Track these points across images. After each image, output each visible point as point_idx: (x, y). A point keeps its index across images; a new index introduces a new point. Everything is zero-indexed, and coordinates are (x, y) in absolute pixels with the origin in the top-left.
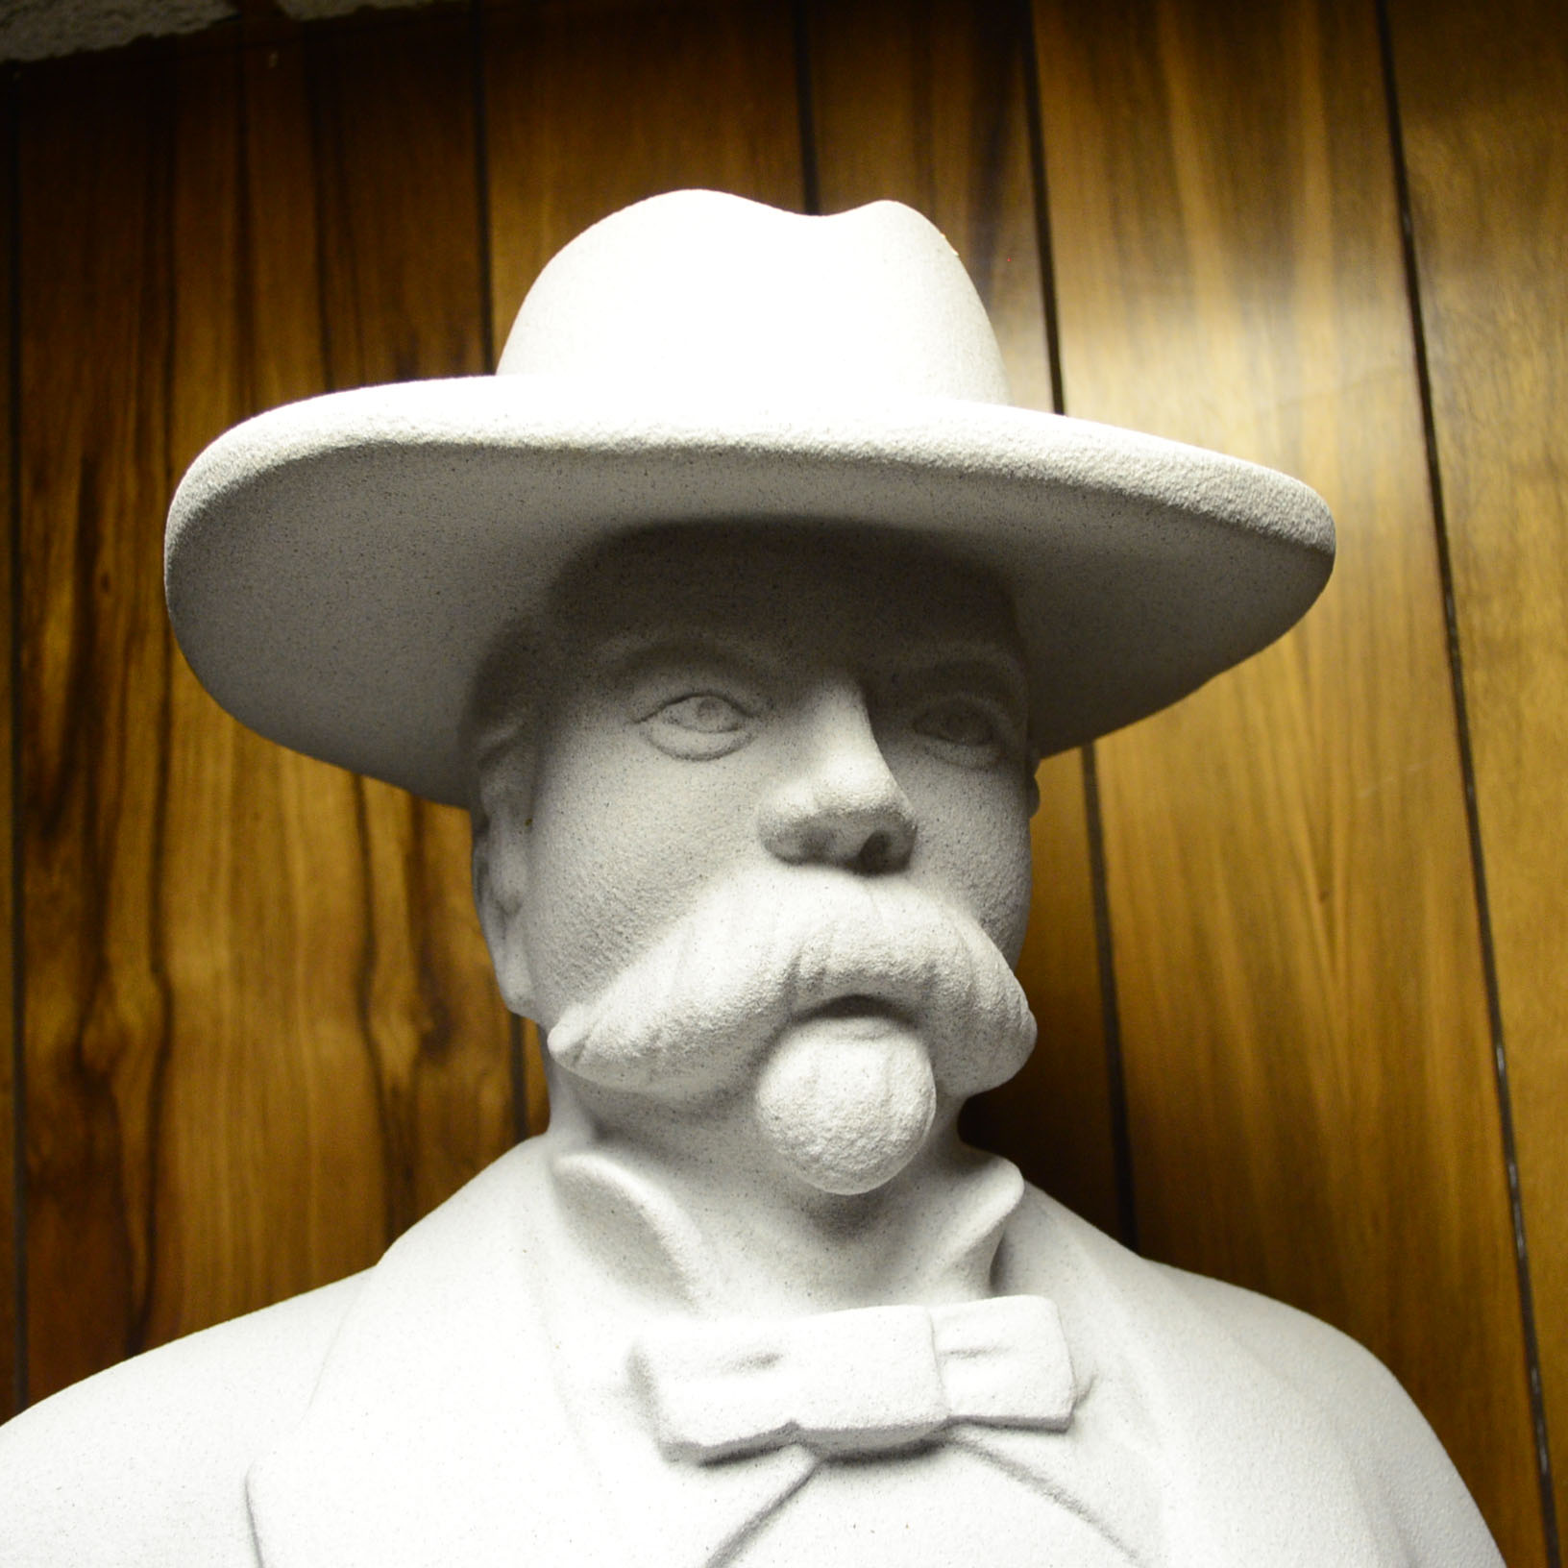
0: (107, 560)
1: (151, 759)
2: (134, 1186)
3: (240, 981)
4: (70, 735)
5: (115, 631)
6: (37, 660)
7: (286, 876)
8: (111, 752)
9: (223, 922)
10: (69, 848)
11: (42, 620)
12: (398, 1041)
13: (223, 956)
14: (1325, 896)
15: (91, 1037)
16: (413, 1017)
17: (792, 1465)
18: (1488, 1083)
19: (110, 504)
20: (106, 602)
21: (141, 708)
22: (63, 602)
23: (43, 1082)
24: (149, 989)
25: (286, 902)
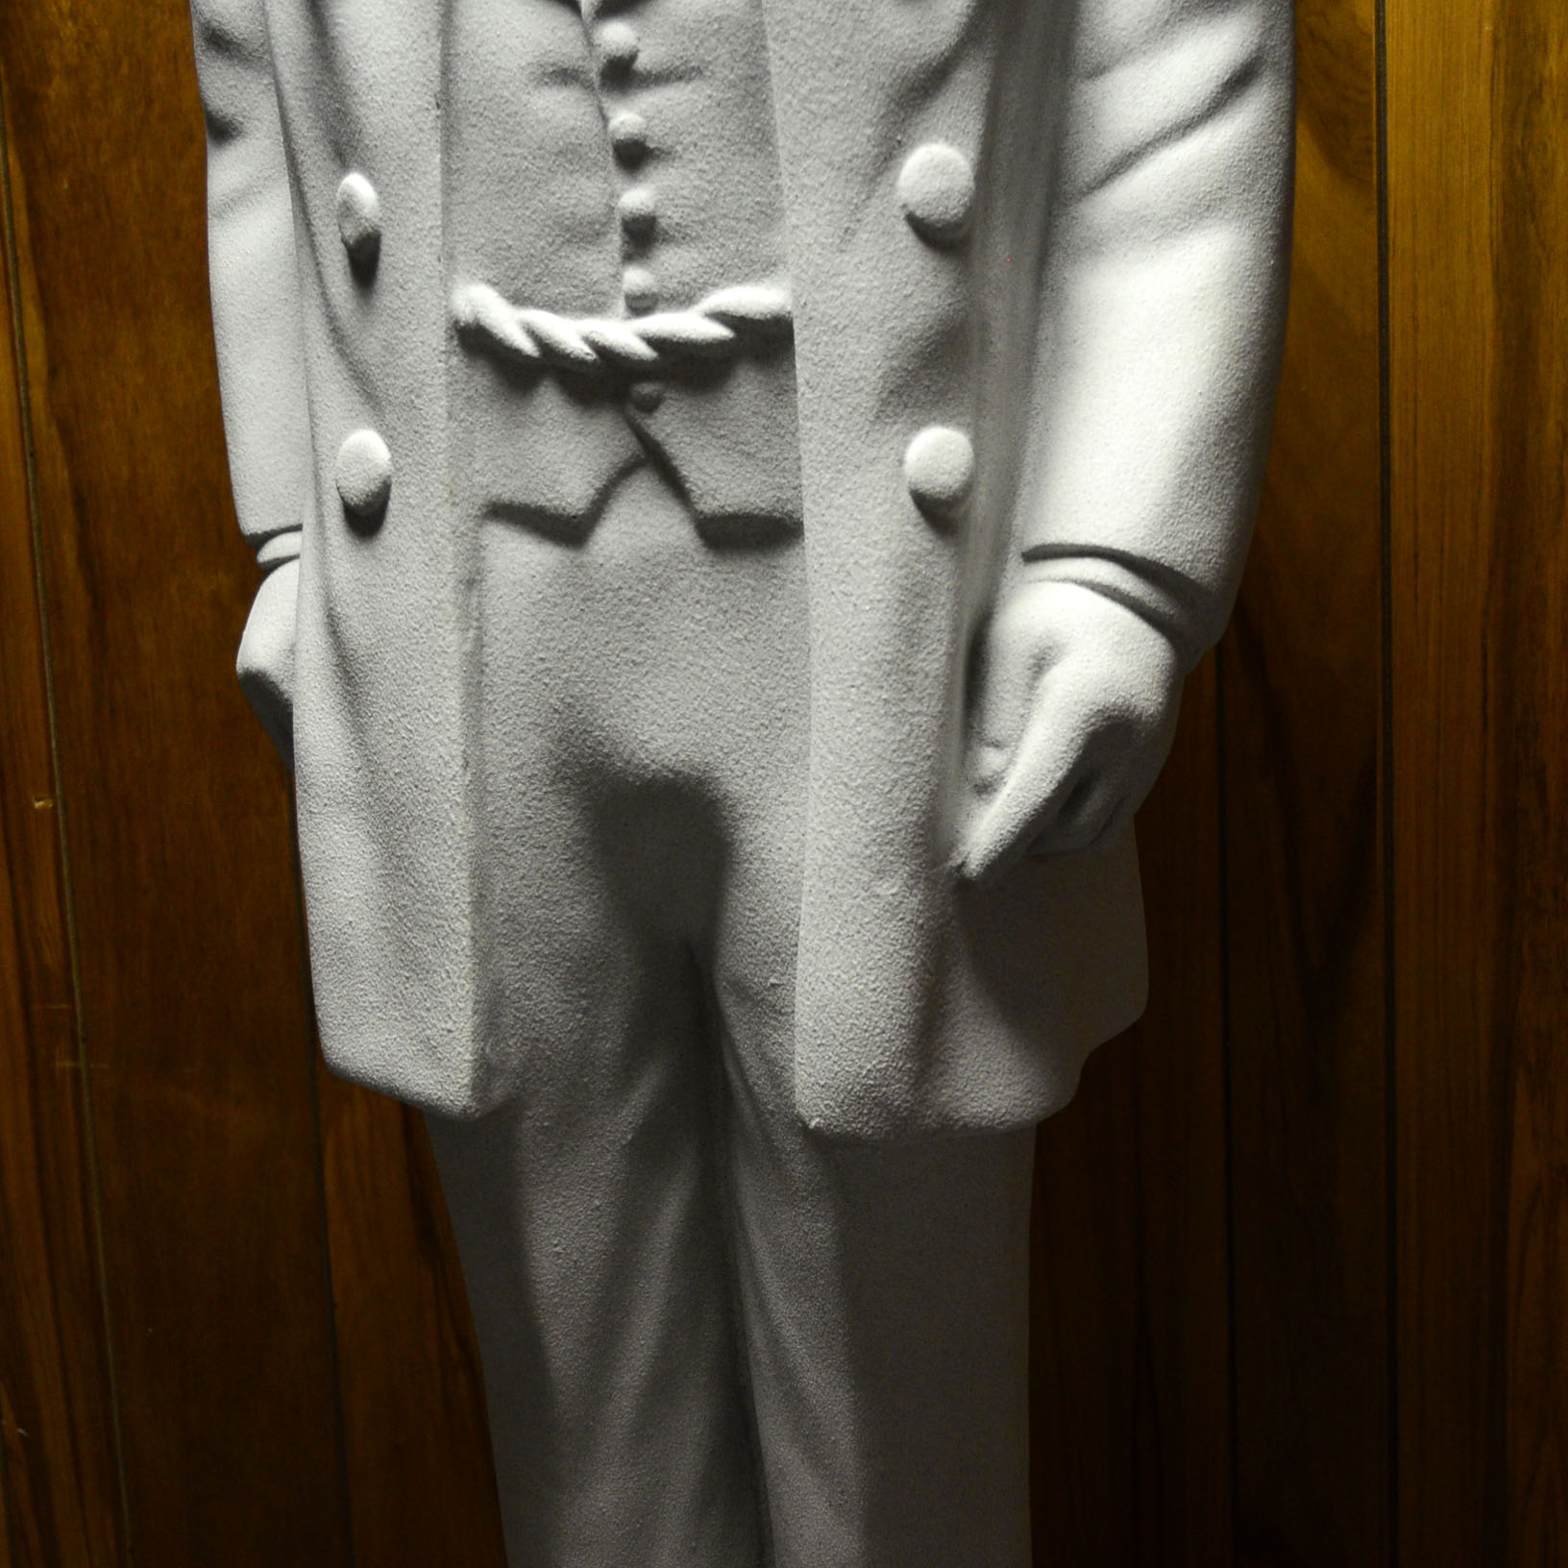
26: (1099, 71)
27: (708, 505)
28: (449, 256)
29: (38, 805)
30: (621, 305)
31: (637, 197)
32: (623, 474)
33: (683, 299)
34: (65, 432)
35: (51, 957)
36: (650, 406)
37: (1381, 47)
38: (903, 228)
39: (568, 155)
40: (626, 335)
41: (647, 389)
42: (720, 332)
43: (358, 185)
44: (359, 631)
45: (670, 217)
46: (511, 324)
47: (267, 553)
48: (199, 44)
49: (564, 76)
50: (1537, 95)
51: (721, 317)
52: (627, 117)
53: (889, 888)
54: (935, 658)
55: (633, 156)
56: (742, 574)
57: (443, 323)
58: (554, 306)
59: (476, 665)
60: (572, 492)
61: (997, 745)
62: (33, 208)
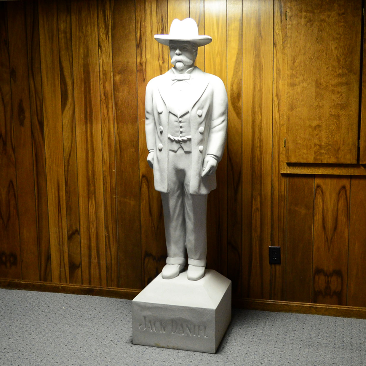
0: (142, 29)
1: (145, 43)
2: (144, 71)
3: (151, 58)
4: (139, 41)
5: (142, 34)
6: (137, 36)
7: (154, 51)
8: (142, 42)
9: (150, 54)
10: (139, 49)
11: (137, 33)
12: (161, 62)
13: (150, 56)
14: (218, 56)
15: (141, 61)
16: (162, 61)
17: (176, 81)
18: (226, 68)
19: (142, 25)
20: (142, 32)
21: (144, 40)
22: (139, 32)
23: (138, 64)
24: (145, 58)
25: (154, 53)
26: (213, 120)
27: (185, 150)
28: (168, 133)
29: (113, 171)
30: (180, 137)
31: (181, 130)
32: (180, 148)
33: (184, 137)
34: (118, 135)
35: (114, 186)
36: (181, 144)
37: (242, 107)
38: (199, 133)
39: (177, 127)
40: (180, 139)
41: (181, 142)
42: (187, 139)
43: (161, 127)
44: (159, 158)
45: (183, 131)
46: (172, 138)
47: (150, 151)
48: (146, 112)
49: (177, 122)
50: (255, 112)
51: (187, 138)
52: (181, 125)
53: (197, 177)
54: (201, 161)
55: (181, 127)
56: (187, 155)
57: (167, 137)
58: (175, 136)
59: (168, 161)
60: (176, 149)
61: (205, 167)
62: (117, 114)
